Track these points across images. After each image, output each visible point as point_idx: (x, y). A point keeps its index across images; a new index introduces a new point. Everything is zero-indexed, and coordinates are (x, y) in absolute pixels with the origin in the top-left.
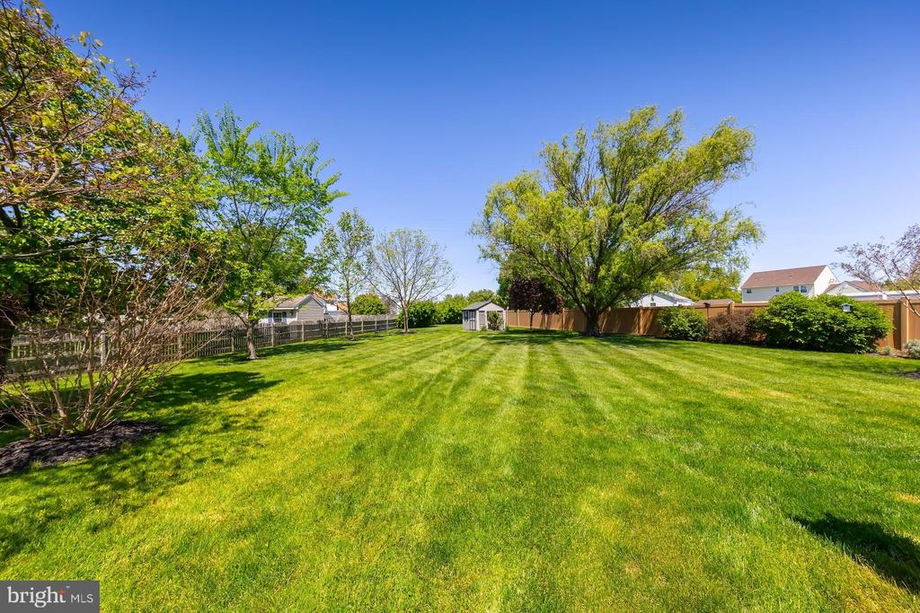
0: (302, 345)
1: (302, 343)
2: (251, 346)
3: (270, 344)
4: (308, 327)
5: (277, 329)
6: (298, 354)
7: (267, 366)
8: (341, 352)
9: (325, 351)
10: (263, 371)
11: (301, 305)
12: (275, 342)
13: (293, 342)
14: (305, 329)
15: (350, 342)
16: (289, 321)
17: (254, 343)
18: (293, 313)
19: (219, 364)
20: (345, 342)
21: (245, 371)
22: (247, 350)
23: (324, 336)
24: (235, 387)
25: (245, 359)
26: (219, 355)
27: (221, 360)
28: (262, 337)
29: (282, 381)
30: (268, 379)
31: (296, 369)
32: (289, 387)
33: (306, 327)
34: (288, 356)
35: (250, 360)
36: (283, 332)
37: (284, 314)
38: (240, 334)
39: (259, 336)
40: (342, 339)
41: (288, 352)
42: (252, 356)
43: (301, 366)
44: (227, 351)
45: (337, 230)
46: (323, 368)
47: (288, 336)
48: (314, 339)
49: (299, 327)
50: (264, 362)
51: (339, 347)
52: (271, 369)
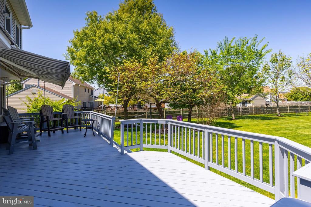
0: (253, 116)
1: (254, 115)
2: (233, 115)
3: (240, 115)
4: (256, 108)
5: (243, 109)
6: (250, 120)
7: (238, 122)
8: (269, 121)
9: (262, 120)
10: (237, 123)
11: (253, 99)
12: (242, 114)
13: (249, 114)
14: (255, 109)
15: (277, 117)
16: (248, 105)
17: (234, 114)
18: (250, 102)
19: (224, 120)
20: (275, 117)
21: (231, 122)
22: (232, 116)
23: (264, 113)
24: (229, 126)
25: (231, 119)
26: (224, 117)
27: (224, 119)
28: (237, 112)
29: (242, 127)
30: (238, 126)
31: (247, 124)
32: (244, 128)
33: (255, 108)
34: (246, 120)
35: (233, 119)
36: (246, 110)
37: (246, 102)
38: (230, 110)
39: (236, 111)
40: (274, 115)
41: (246, 118)
42: (234, 118)
43: (249, 124)
44: (226, 116)
45: (270, 64)
46: (258, 125)
47: (248, 112)
48: (259, 114)
49: (252, 108)
50: (237, 121)
51: (269, 119)
52: (239, 123)
